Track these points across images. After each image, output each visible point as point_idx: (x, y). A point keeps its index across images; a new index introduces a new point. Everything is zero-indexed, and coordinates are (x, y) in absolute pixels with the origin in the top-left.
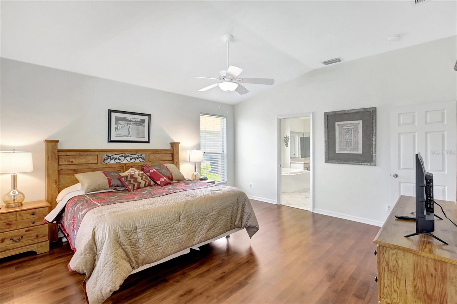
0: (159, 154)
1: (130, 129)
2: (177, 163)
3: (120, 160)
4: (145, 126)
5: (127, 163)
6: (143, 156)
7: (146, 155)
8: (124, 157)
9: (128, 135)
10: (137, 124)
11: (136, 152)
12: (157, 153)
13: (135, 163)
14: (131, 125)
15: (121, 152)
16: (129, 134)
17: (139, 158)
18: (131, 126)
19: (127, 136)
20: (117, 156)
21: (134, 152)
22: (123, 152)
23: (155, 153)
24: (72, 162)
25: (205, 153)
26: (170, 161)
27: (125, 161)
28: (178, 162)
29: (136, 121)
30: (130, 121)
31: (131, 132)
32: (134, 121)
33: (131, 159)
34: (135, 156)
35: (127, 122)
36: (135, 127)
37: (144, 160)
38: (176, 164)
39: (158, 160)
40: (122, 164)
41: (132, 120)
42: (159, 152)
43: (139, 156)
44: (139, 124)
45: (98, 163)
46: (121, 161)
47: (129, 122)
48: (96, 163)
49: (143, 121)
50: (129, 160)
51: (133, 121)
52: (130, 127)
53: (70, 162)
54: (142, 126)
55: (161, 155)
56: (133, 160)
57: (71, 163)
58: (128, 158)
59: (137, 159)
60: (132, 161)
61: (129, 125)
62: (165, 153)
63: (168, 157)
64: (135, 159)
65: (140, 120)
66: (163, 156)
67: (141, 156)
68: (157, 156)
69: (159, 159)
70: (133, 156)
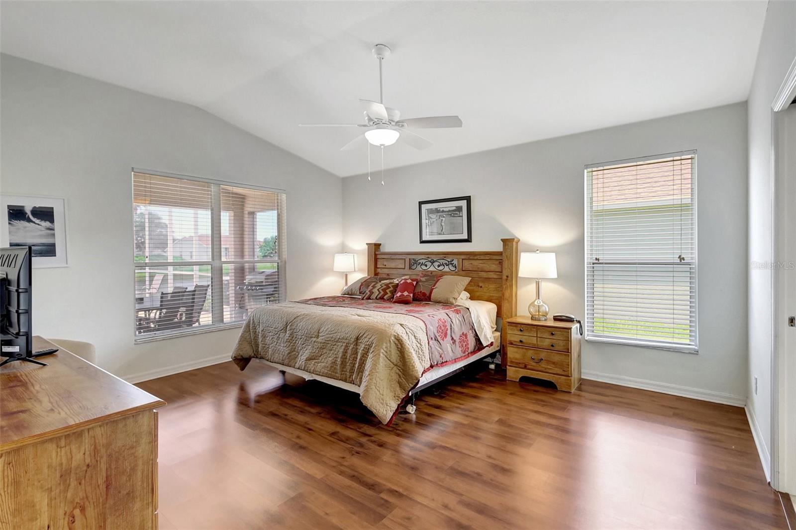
0: (477, 259)
1: (443, 224)
2: (507, 277)
3: (426, 266)
4: (462, 216)
5: (434, 271)
6: (455, 262)
7: (458, 261)
8: (430, 262)
9: (440, 232)
10: (451, 215)
11: (444, 256)
12: (476, 258)
13: (443, 272)
14: (444, 217)
15: (427, 256)
16: (442, 231)
17: (449, 264)
18: (444, 219)
19: (440, 234)
20: (424, 261)
21: (442, 256)
22: (429, 256)
23: (471, 258)
24: (385, 265)
25: (600, 261)
26: (498, 273)
27: (432, 269)
28: (509, 276)
29: (449, 211)
30: (443, 211)
31: (444, 227)
32: (448, 212)
33: (439, 266)
34: (444, 262)
35: (439, 214)
36: (449, 218)
37: (456, 267)
38: (507, 279)
39: (476, 270)
40: (428, 271)
41: (445, 209)
42: (478, 257)
43: (449, 262)
44: (454, 214)
45: (405, 268)
46: (428, 267)
47: (441, 214)
48: (403, 269)
49: (459, 209)
50: (437, 267)
51: (446, 212)
52: (442, 220)
53: (383, 265)
54: (458, 216)
55: (481, 262)
56: (441, 268)
57: (384, 267)
58: (436, 264)
59: (447, 266)
60: (439, 269)
61: (441, 218)
62: (488, 258)
63: (494, 265)
64: (444, 266)
65: (455, 208)
66: (484, 263)
67: (452, 262)
68: (476, 263)
69: (478, 268)
70: (441, 261)
